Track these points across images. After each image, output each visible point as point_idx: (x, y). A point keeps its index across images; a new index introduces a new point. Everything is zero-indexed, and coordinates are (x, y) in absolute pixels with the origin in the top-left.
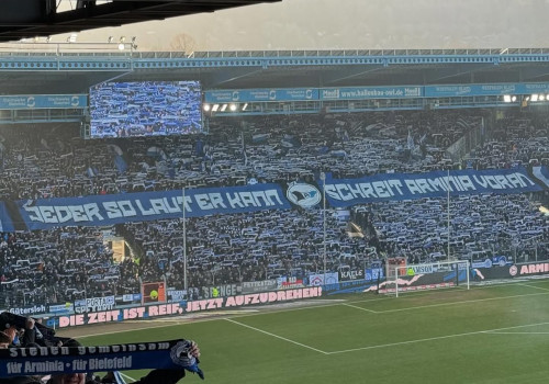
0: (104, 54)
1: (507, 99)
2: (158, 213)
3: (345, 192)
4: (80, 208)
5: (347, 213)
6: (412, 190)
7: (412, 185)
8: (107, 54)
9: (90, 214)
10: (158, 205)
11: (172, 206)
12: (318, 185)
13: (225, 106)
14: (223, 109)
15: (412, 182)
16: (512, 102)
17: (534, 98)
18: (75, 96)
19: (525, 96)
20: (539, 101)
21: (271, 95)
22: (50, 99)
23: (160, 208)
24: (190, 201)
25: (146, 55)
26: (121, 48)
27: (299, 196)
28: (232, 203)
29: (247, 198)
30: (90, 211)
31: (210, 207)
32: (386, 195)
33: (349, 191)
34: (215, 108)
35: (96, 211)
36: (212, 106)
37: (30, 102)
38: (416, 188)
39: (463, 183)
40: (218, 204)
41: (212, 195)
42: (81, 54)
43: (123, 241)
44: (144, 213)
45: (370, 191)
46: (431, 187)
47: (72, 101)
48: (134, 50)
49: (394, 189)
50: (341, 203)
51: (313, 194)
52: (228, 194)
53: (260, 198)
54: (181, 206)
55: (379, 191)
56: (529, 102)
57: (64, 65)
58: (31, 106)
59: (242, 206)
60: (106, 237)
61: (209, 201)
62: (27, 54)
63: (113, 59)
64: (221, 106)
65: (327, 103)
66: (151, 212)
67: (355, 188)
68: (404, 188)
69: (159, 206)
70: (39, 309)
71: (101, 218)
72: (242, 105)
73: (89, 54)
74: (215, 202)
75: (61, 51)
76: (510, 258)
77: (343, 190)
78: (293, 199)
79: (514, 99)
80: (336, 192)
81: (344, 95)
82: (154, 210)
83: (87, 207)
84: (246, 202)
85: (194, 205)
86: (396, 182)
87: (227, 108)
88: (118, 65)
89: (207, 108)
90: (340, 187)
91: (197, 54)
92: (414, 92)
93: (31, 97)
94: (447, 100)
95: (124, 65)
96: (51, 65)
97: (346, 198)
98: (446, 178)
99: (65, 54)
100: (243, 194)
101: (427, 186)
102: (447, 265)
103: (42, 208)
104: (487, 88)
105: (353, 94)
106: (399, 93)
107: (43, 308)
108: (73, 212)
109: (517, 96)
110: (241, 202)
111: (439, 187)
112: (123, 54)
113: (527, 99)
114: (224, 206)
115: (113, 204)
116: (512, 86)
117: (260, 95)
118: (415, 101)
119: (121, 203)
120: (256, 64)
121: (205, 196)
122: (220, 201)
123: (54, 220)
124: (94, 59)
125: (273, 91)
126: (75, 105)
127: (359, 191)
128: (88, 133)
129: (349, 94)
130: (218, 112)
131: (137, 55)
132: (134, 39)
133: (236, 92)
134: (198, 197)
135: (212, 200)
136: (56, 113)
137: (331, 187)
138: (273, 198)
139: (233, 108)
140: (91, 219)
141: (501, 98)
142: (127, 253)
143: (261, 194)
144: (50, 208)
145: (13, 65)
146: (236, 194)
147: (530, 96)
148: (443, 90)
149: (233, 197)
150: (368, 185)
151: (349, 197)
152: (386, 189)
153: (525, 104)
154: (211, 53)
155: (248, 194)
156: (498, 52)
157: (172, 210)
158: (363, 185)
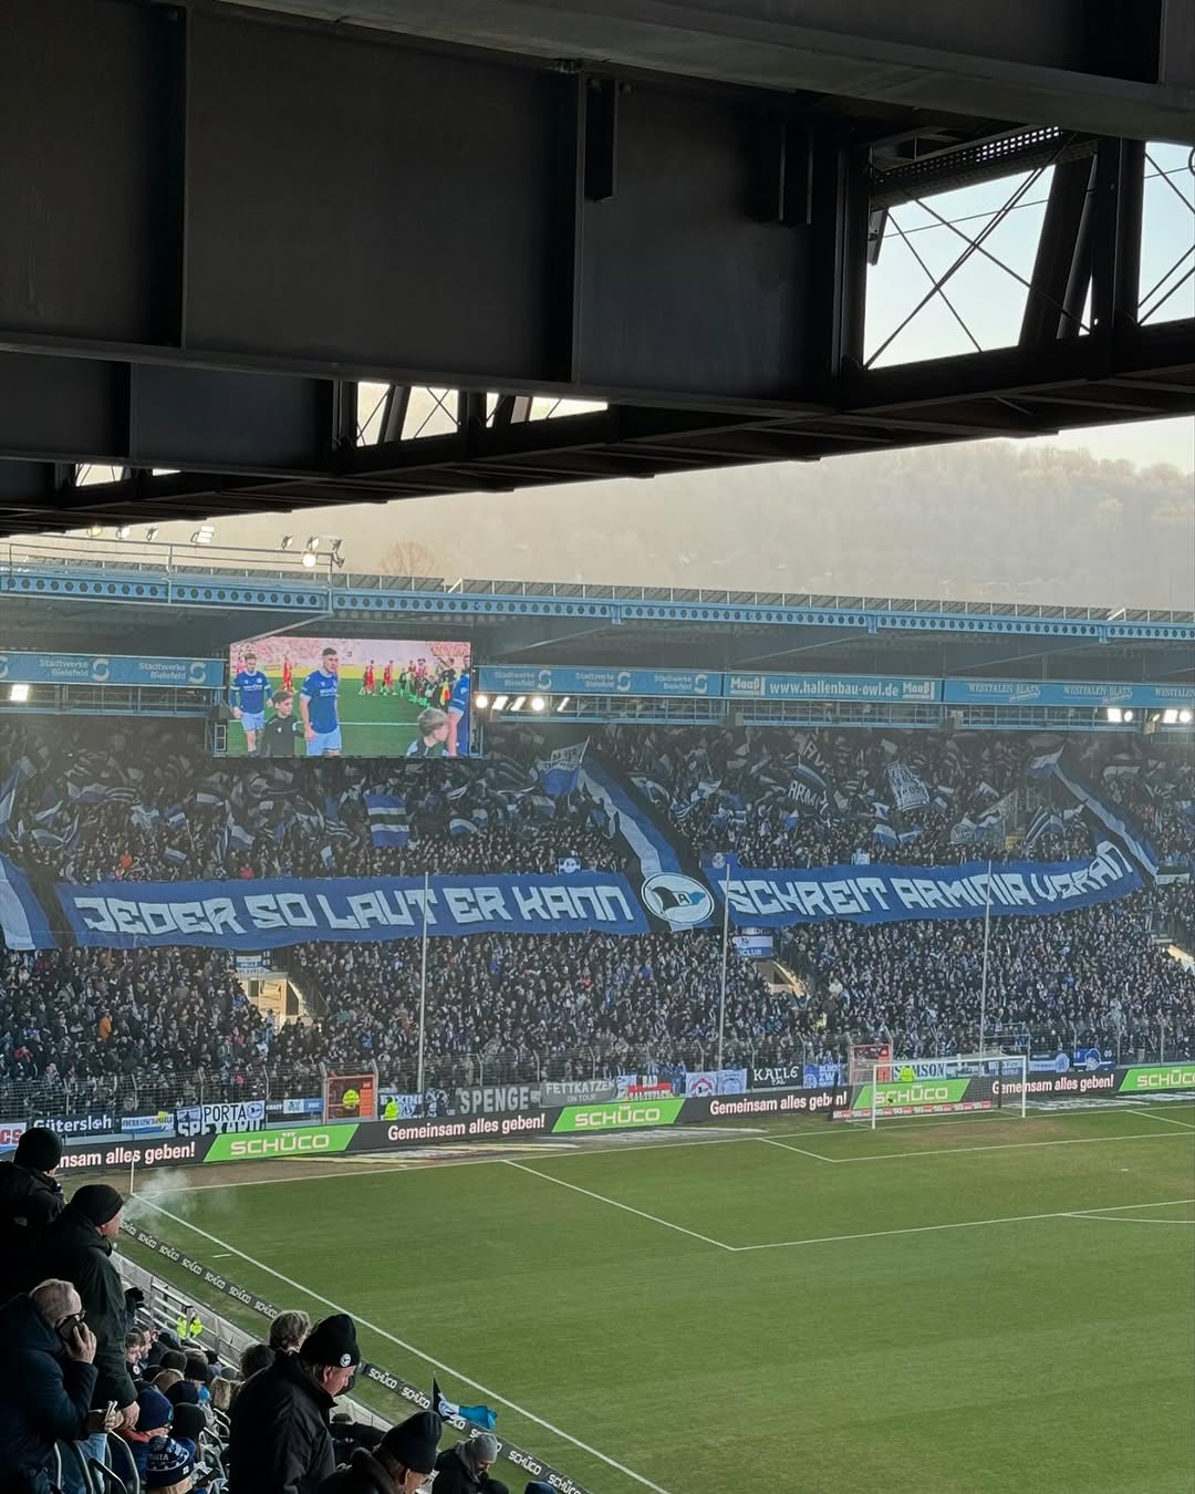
0: (268, 573)
1: (1114, 715)
2: (366, 925)
3: (766, 898)
4: (195, 907)
5: (767, 942)
6: (906, 899)
7: (906, 890)
8: (274, 574)
9: (217, 920)
10: (366, 906)
11: (396, 910)
12: (708, 880)
13: (520, 701)
14: (516, 707)
15: (907, 883)
16: (1123, 724)
17: (1170, 716)
18: (198, 663)
19: (1152, 711)
20: (1178, 724)
21: (619, 681)
22: (142, 666)
23: (369, 913)
24: (434, 901)
25: (360, 581)
26: (309, 562)
27: (669, 899)
28: (525, 907)
29: (557, 899)
30: (217, 914)
31: (475, 916)
32: (853, 908)
33: (773, 896)
34: (500, 703)
35: (229, 915)
36: (492, 699)
37: (100, 670)
38: (915, 897)
39: (1012, 888)
40: (493, 912)
41: (481, 892)
42: (218, 571)
43: (283, 983)
44: (335, 922)
45: (818, 898)
46: (945, 897)
47: (190, 672)
48: (336, 569)
49: (868, 896)
50: (755, 919)
51: (696, 898)
52: (516, 890)
53: (585, 901)
54: (415, 909)
55: (836, 899)
56: (1160, 724)
57: (181, 593)
58: (101, 679)
59: (545, 916)
60: (247, 971)
61: (474, 905)
62: (99, 564)
63: (288, 585)
64: (512, 699)
65: (737, 704)
66: (349, 923)
67: (785, 891)
68: (891, 895)
69: (369, 910)
70: (97, 1124)
71: (238, 929)
72: (558, 699)
73: (236, 572)
74: (486, 907)
75: (176, 561)
76: (1108, 1053)
77: (761, 893)
78: (654, 903)
79: (1129, 716)
80: (747, 895)
81: (774, 689)
82: (357, 920)
83: (210, 905)
84: (555, 908)
85: (441, 908)
86: (874, 884)
87: (525, 706)
88: (300, 600)
89: (481, 702)
90: (754, 885)
91: (470, 585)
92: (923, 691)
93: (102, 660)
94: (989, 711)
95: (313, 600)
96: (154, 591)
97: (765, 909)
98: (978, 880)
99: (184, 569)
100: (548, 892)
101: (938, 896)
102: (977, 1064)
103: (114, 903)
104: (1075, 691)
105: (795, 689)
106: (891, 691)
107: (107, 1121)
108: (178, 916)
109: (1135, 711)
110: (545, 907)
111: (961, 900)
112: (310, 576)
113: (1156, 718)
114: (506, 916)
115: (267, 900)
116: (1126, 691)
117: (598, 680)
118: (920, 710)
119: (285, 899)
120: (598, 614)
121: (465, 893)
122: (498, 903)
123: (139, 928)
124: (248, 582)
125: (625, 673)
126: (197, 682)
127: (793, 898)
128: (221, 746)
129: (785, 689)
130: (507, 712)
131: (341, 580)
132: (338, 544)
133: (545, 671)
134: (451, 894)
135: (481, 902)
136: (154, 695)
137: (737, 885)
138: (613, 901)
139: (538, 704)
140: (219, 931)
141: (1102, 713)
142: (292, 1006)
143: (588, 892)
144: (131, 906)
145: (69, 587)
146: (533, 890)
147: (1161, 712)
148: (981, 689)
149: (527, 896)
150: (813, 886)
151: (773, 908)
152: (851, 896)
153: (1150, 729)
154: (501, 585)
155: (559, 891)
156: (1104, 614)
157: (395, 920)
158: (803, 886)
